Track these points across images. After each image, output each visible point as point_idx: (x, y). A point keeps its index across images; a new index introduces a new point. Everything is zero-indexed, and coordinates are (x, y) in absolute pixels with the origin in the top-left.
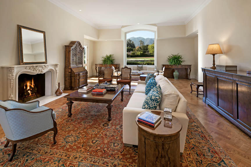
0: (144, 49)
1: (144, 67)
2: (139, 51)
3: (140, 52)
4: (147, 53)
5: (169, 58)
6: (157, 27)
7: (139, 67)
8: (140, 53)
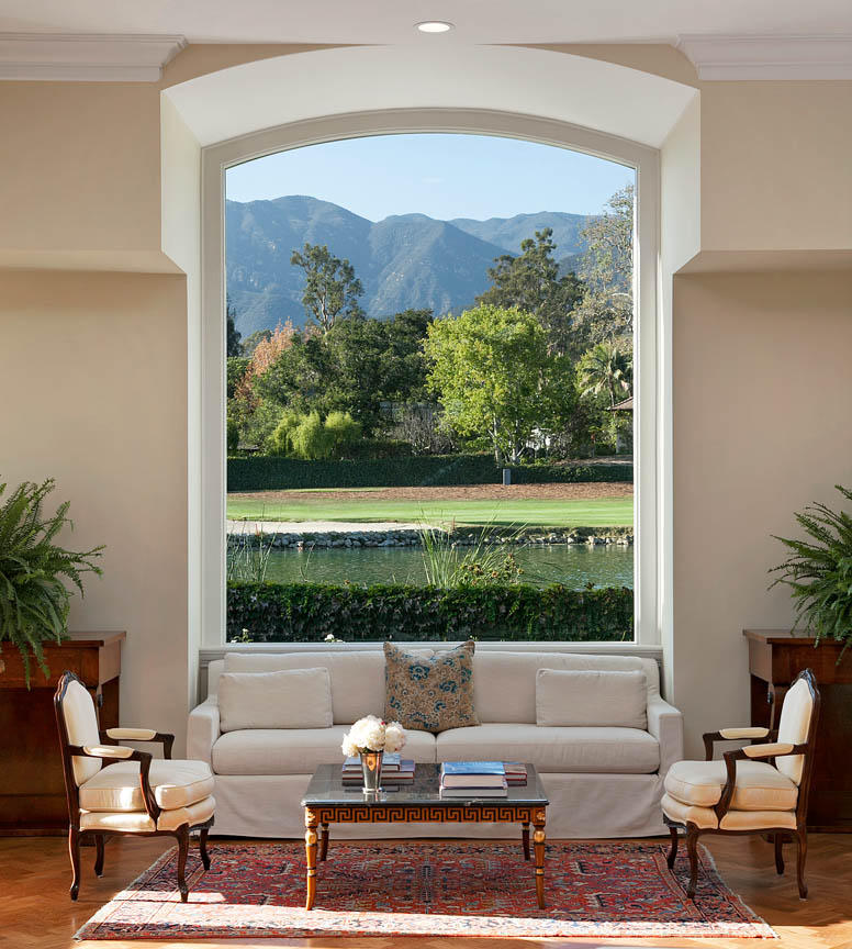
0: (369, 374)
1: (499, 669)
2: (295, 398)
3: (309, 421)
4: (405, 430)
5: (814, 543)
6: (691, 93)
7: (419, 672)
8: (320, 435)
